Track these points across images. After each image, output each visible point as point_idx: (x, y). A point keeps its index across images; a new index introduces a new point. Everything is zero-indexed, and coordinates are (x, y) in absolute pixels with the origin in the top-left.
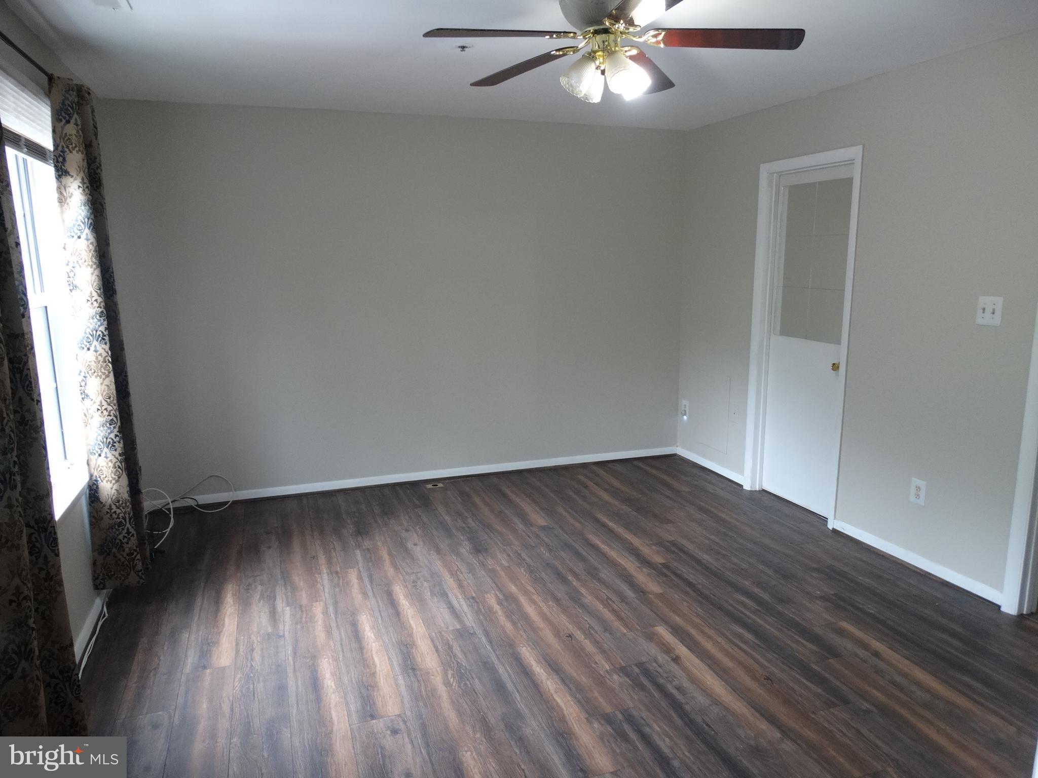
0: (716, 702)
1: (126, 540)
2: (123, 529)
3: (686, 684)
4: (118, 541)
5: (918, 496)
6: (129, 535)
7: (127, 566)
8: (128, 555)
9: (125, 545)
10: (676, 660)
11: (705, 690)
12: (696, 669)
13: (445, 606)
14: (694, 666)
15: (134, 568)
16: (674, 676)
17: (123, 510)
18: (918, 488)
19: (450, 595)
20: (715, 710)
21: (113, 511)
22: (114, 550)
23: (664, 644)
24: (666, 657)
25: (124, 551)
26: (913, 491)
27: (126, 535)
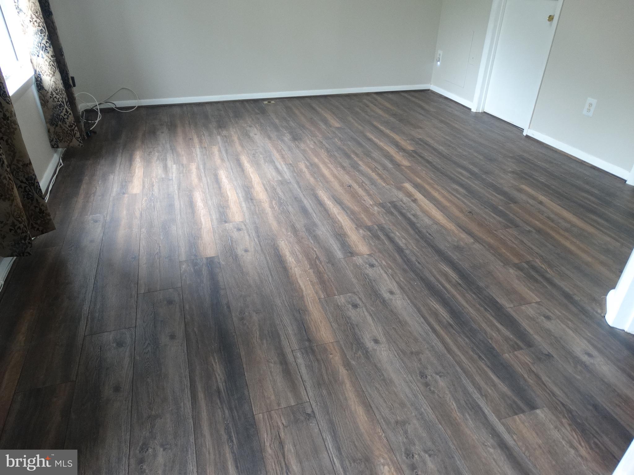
0: (436, 223)
1: (66, 117)
2: (63, 109)
3: (419, 213)
4: (61, 117)
5: (589, 110)
6: (67, 114)
7: (70, 134)
8: (69, 126)
9: (66, 120)
10: (415, 201)
11: (430, 217)
12: (427, 206)
13: (272, 168)
14: (425, 204)
15: (75, 136)
16: (412, 209)
17: (61, 96)
18: (591, 105)
19: (276, 162)
20: (435, 227)
21: (54, 96)
22: (60, 123)
23: (408, 193)
24: (408, 199)
25: (66, 124)
26: (587, 106)
27: (66, 113)
